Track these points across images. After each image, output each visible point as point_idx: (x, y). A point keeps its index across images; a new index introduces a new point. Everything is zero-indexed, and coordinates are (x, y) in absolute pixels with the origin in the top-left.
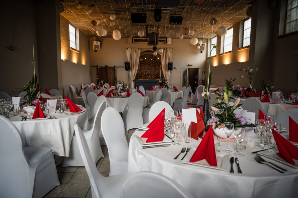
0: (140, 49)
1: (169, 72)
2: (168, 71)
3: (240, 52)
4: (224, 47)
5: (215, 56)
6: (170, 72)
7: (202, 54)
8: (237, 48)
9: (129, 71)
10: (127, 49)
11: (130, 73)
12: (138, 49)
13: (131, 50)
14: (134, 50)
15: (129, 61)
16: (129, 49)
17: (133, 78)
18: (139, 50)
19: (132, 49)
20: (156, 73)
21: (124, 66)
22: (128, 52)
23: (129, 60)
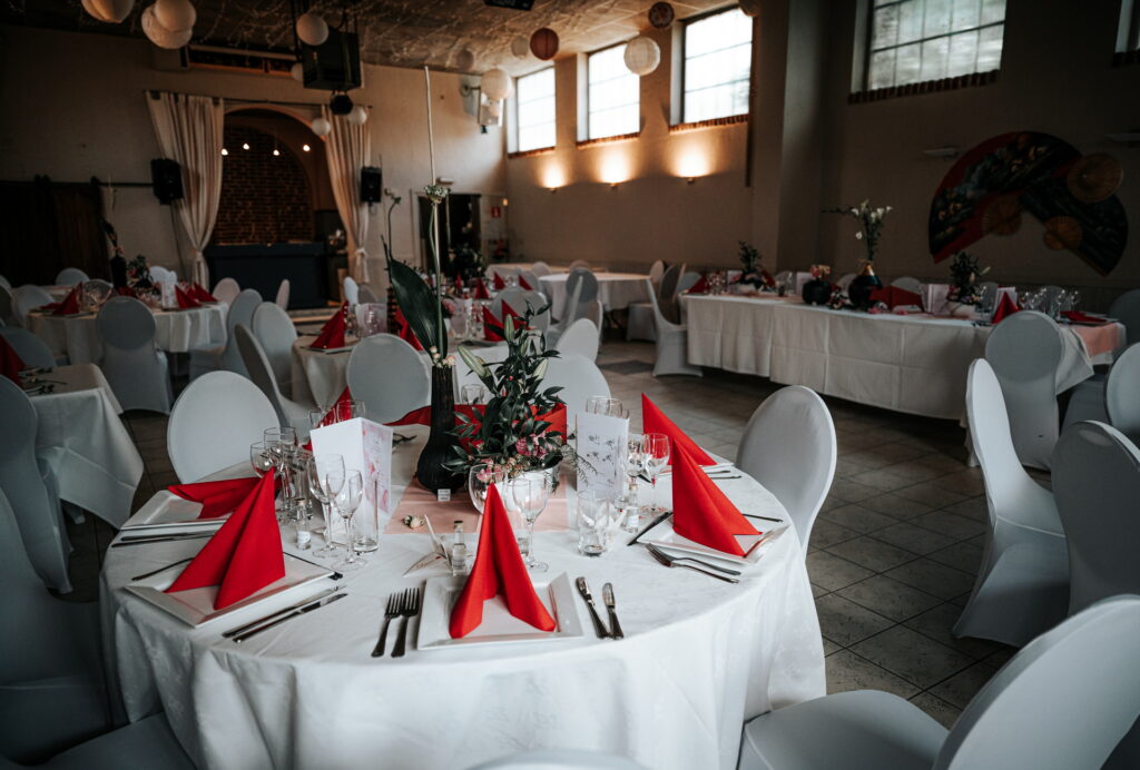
0: (221, 101)
1: (365, 211)
2: (359, 206)
3: (679, 137)
4: (592, 117)
5: (552, 148)
6: (370, 211)
7: (484, 135)
8: (666, 126)
9: (177, 208)
10: (156, 96)
11: (185, 214)
12: (210, 100)
13: (176, 100)
14: (191, 106)
15: (169, 155)
16: (162, 95)
17: (199, 237)
18: (216, 103)
19: (182, 98)
20: (280, 211)
21: (150, 181)
22: (160, 112)
23: (169, 149)
